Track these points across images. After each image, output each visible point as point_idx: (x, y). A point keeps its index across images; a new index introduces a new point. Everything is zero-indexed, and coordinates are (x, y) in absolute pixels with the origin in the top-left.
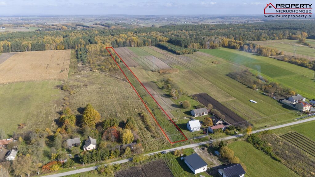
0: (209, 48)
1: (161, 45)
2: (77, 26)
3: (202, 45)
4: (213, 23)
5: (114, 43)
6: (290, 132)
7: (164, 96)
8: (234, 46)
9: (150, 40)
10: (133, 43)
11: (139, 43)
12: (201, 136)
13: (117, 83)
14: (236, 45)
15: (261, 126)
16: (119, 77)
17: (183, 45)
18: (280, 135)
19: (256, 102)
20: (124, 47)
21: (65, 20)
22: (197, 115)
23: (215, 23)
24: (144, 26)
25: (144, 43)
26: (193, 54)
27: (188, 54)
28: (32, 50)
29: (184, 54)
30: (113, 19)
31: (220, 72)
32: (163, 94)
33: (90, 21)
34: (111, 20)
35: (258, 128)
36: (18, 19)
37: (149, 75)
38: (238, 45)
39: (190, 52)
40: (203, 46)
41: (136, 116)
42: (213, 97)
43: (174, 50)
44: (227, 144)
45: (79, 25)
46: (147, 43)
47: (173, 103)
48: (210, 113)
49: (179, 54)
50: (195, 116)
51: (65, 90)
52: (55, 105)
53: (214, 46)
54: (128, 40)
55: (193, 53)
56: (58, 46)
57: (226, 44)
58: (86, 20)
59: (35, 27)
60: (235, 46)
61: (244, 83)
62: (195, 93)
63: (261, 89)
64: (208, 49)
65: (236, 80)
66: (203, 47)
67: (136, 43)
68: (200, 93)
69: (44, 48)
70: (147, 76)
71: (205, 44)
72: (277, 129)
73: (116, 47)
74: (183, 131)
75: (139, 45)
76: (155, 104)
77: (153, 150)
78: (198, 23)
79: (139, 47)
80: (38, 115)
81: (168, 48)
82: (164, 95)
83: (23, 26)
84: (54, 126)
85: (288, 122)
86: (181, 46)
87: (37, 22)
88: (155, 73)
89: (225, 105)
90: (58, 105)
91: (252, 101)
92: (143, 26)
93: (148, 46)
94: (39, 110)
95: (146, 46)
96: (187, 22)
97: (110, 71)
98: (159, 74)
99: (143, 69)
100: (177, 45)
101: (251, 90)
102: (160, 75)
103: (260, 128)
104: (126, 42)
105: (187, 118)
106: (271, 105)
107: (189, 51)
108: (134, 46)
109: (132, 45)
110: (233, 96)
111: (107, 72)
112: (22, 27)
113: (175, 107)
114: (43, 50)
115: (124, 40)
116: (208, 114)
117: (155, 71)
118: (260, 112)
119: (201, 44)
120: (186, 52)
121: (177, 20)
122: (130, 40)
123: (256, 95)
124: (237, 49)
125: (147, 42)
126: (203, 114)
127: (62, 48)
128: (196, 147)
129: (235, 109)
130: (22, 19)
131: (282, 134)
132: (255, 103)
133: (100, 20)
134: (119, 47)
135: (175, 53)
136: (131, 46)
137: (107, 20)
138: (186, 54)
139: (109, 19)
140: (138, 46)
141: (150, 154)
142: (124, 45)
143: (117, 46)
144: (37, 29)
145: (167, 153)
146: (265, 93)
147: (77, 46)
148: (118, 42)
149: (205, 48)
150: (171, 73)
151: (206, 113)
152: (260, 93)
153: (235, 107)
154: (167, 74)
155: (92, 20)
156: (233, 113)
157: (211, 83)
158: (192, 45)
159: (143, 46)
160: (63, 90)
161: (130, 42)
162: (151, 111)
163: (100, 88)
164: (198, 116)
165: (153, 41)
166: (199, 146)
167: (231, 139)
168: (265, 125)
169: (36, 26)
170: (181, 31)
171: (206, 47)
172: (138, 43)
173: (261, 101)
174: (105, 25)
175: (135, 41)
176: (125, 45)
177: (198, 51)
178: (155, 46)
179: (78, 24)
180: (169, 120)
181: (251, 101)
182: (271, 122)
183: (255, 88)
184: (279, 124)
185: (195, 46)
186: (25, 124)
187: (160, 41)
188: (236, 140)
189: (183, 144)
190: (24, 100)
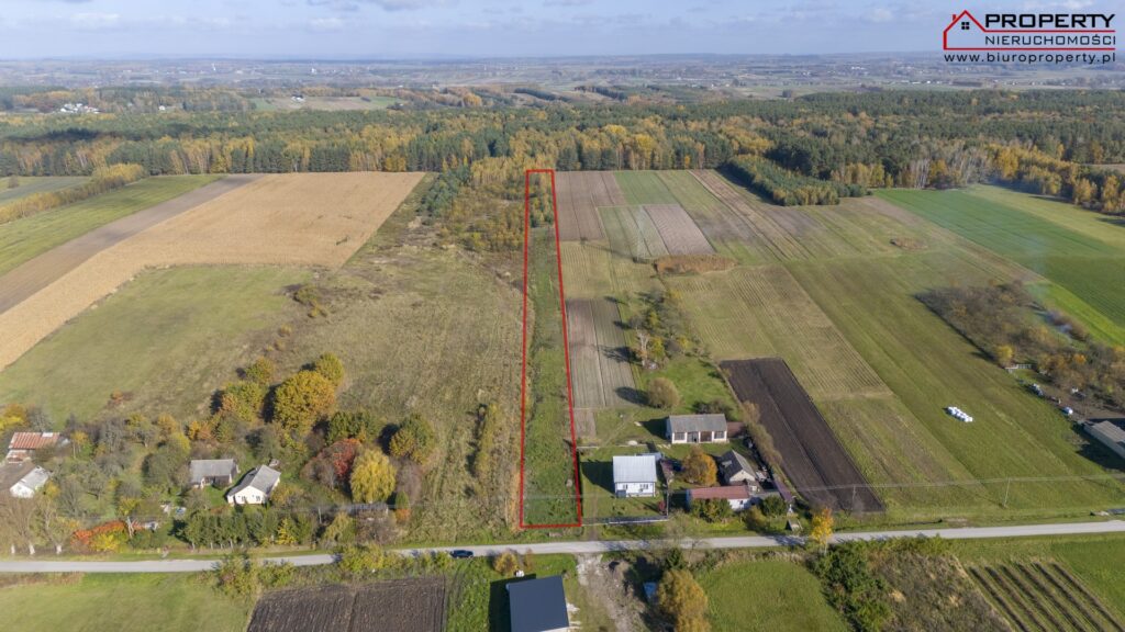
0: (926, 186)
1: (736, 168)
2: (519, 95)
3: (895, 173)
4: (1049, 83)
5: (567, 153)
6: (1035, 560)
7: (616, 353)
8: (1036, 181)
9: (700, 147)
10: (638, 156)
11: (657, 158)
12: (637, 518)
13: (487, 294)
14: (1046, 179)
15: (919, 516)
16: (508, 274)
17: (815, 170)
18: (975, 567)
19: (968, 419)
20: (602, 169)
21: (498, 73)
22: (682, 438)
23: (1058, 83)
24: (751, 96)
25: (678, 160)
26: (840, 205)
27: (820, 203)
28: (310, 170)
29: (800, 204)
30: (655, 71)
31: (901, 284)
32: (614, 345)
33: (576, 76)
34: (646, 73)
35: (903, 525)
36: (363, 72)
37: (613, 273)
38: (1052, 180)
39: (827, 196)
40: (900, 178)
41: (469, 413)
42: (801, 378)
43: (768, 188)
44: (720, 563)
45: (523, 92)
46: (687, 158)
47: (629, 384)
48: (741, 437)
49: (781, 203)
50: (674, 442)
51: (302, 303)
52: (245, 347)
53: (947, 177)
54: (621, 147)
55: (837, 203)
56: (388, 159)
57: (1008, 171)
58: (564, 74)
59: (388, 96)
60: (1042, 180)
61: (970, 337)
62: (740, 354)
63: (1034, 367)
64: (918, 189)
65: (945, 320)
66: (896, 182)
67: (648, 155)
68: (761, 357)
69: (346, 163)
70: (607, 275)
71: (908, 168)
72: (981, 539)
73: (575, 170)
74: (585, 490)
75: (656, 164)
76: (560, 380)
77: (433, 540)
78: (979, 84)
79: (657, 172)
80: (181, 373)
81: (754, 177)
82: (618, 350)
83: (355, 93)
84: (202, 413)
85: (1059, 516)
86: (807, 172)
87: (413, 79)
88: (640, 266)
89: (829, 417)
90: (253, 349)
91: (954, 410)
92: (748, 94)
93: (691, 168)
94: (193, 358)
95: (683, 169)
96: (934, 81)
97: (492, 250)
98: (653, 272)
99: (606, 250)
100: (794, 170)
101: (989, 365)
102: (652, 277)
103: (913, 524)
104: (609, 152)
105: (640, 442)
106: (1030, 438)
107: (823, 195)
108: (640, 168)
109: (633, 164)
110: (888, 384)
111: (483, 252)
112: (352, 95)
113: (627, 399)
114: (341, 170)
115: (607, 144)
116: (731, 441)
117: (643, 262)
118: (960, 458)
119: (891, 168)
120: (810, 196)
121: (900, 73)
122: (628, 147)
123: (992, 390)
124: (1047, 193)
125: (689, 154)
126: (706, 437)
127: (400, 167)
128: (595, 555)
129: (857, 433)
130: (375, 72)
131: (985, 563)
132: (963, 420)
133: (611, 72)
134: (587, 169)
135: (767, 195)
136: (627, 166)
137: (633, 73)
138: (810, 203)
139: (640, 72)
140: (653, 167)
141: (419, 550)
142: (604, 162)
143: (579, 165)
144: (392, 103)
145: (475, 558)
146: (1038, 387)
147: (447, 160)
148: (585, 151)
149: (905, 184)
150: (697, 274)
151: (722, 437)
152: (1016, 384)
153: (860, 427)
154: (682, 274)
155: (582, 75)
156: (837, 446)
157: (829, 323)
158: (849, 173)
159: (673, 168)
160: (298, 301)
161: (626, 154)
162: (529, 401)
163: (415, 305)
164: (684, 441)
165: (709, 150)
166: (604, 553)
167: (748, 549)
168: (941, 516)
169: (392, 94)
170: (855, 114)
171: (912, 178)
172: (653, 156)
173: (1002, 415)
174: (610, 90)
175: (643, 151)
176: (607, 161)
177: (869, 194)
178: (719, 169)
179: (521, 88)
180: (567, 442)
181: (949, 412)
182: (976, 508)
183: (1004, 361)
184: (1012, 521)
185: (860, 175)
186: (128, 396)
187: (742, 151)
188: (766, 553)
189: (552, 535)
190: (175, 321)
